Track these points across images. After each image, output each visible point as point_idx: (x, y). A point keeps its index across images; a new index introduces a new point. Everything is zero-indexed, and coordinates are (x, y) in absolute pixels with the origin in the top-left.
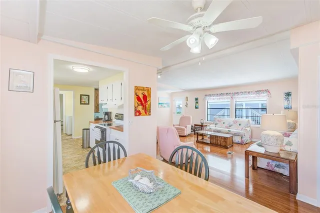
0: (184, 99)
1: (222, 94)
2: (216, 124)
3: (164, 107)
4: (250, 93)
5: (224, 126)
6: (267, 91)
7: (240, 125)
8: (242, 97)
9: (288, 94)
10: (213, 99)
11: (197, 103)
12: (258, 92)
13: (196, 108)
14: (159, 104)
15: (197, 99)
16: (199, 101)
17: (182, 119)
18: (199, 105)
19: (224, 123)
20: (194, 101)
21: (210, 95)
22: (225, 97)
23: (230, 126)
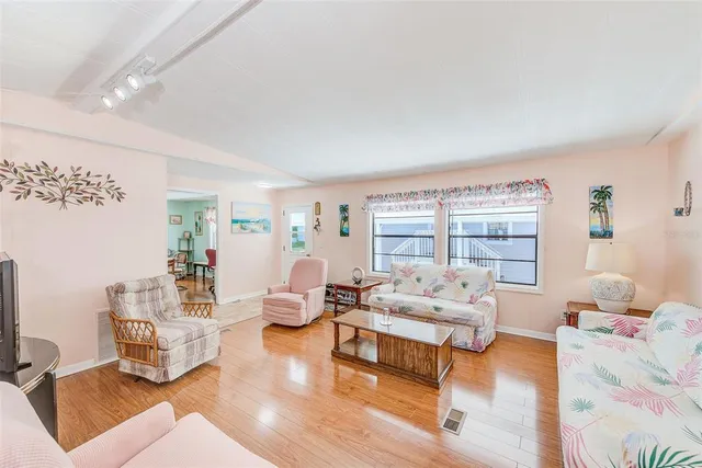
0: (312, 209)
1: (413, 195)
2: (396, 283)
3: (253, 231)
4: (493, 189)
5: (421, 288)
6: (542, 184)
7: (464, 285)
8: (471, 203)
9: (603, 194)
10: (390, 209)
11: (346, 219)
12: (515, 186)
13: (344, 234)
14: (234, 221)
15: (344, 209)
16: (351, 214)
17: (299, 267)
18: (352, 225)
19: (418, 280)
20: (338, 215)
21: (381, 198)
22: (421, 202)
23: (435, 290)
